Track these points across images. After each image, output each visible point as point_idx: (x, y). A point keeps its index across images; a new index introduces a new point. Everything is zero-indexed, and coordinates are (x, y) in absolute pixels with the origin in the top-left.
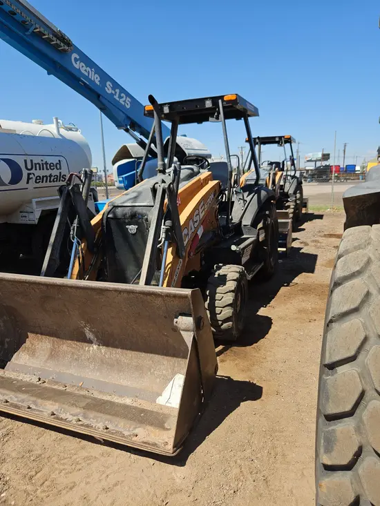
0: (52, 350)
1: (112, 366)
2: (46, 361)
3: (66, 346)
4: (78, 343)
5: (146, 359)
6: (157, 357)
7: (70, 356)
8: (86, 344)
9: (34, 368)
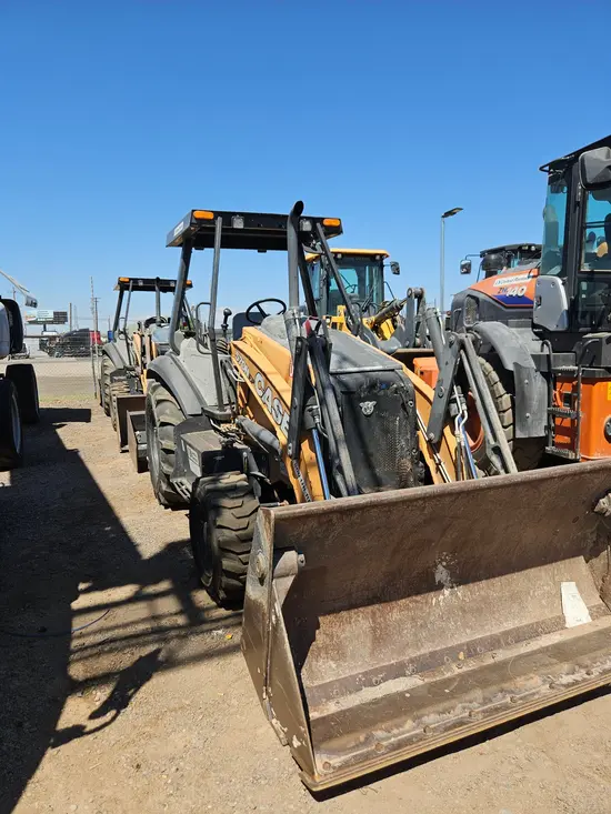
0: (374, 630)
1: (480, 611)
2: (372, 654)
3: (397, 613)
4: (418, 598)
5: (518, 580)
6: (532, 572)
7: (409, 626)
8: (432, 594)
9: (365, 674)
